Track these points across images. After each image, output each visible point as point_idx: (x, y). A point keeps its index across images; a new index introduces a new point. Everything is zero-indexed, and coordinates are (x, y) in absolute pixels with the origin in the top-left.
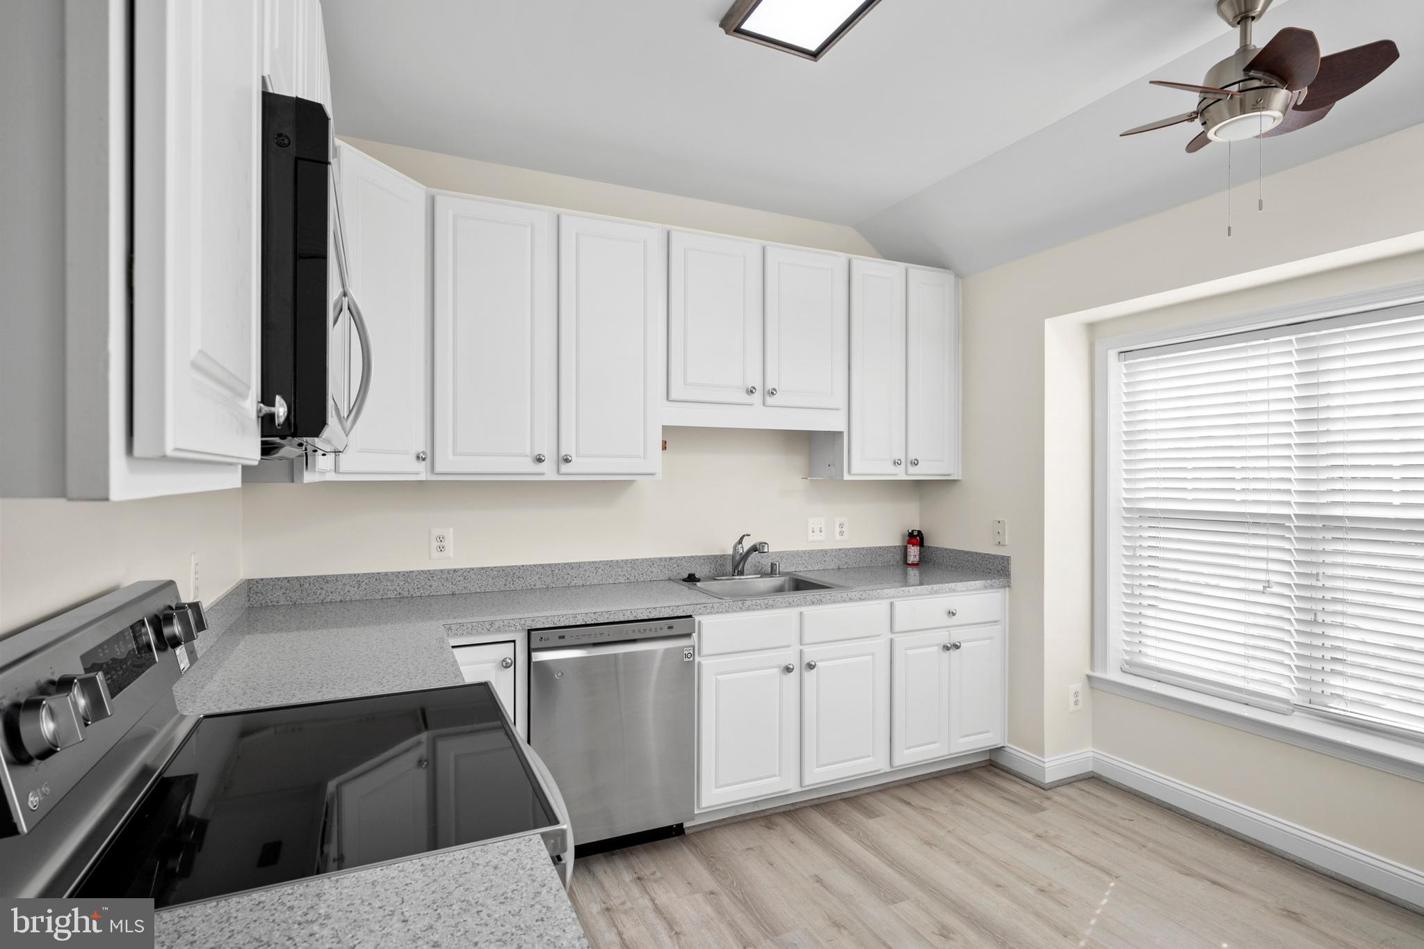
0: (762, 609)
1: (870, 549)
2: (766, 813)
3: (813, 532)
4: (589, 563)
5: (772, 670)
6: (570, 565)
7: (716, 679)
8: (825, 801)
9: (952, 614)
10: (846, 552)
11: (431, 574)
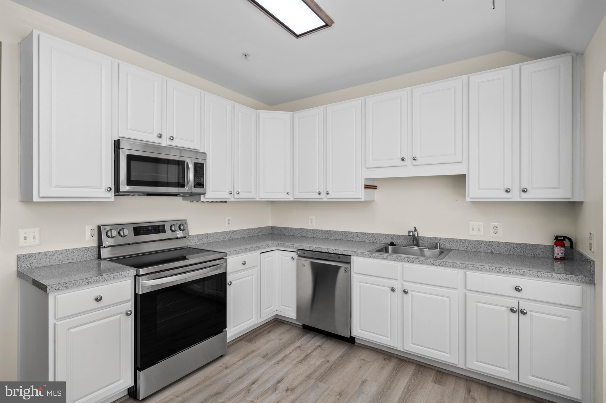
0: (380, 259)
1: (520, 244)
2: (392, 355)
3: (473, 230)
4: (355, 232)
5: (386, 288)
6: (348, 232)
7: (360, 284)
8: (427, 366)
9: (517, 289)
10: (498, 244)
11: (308, 230)
